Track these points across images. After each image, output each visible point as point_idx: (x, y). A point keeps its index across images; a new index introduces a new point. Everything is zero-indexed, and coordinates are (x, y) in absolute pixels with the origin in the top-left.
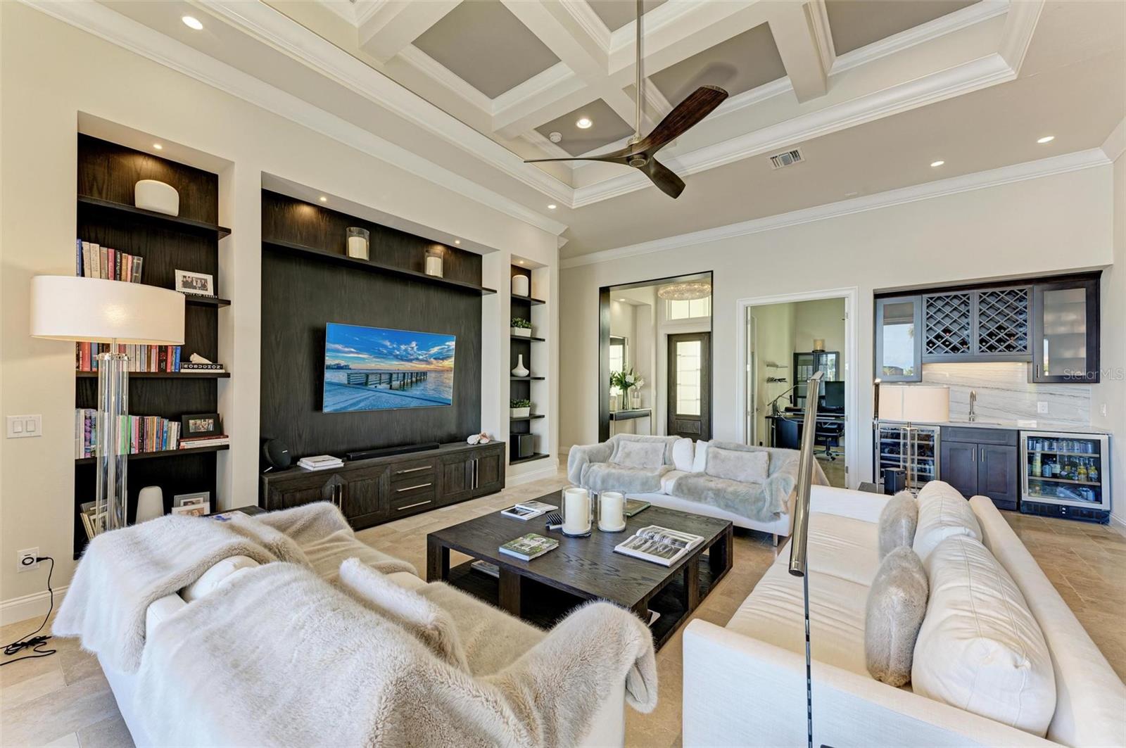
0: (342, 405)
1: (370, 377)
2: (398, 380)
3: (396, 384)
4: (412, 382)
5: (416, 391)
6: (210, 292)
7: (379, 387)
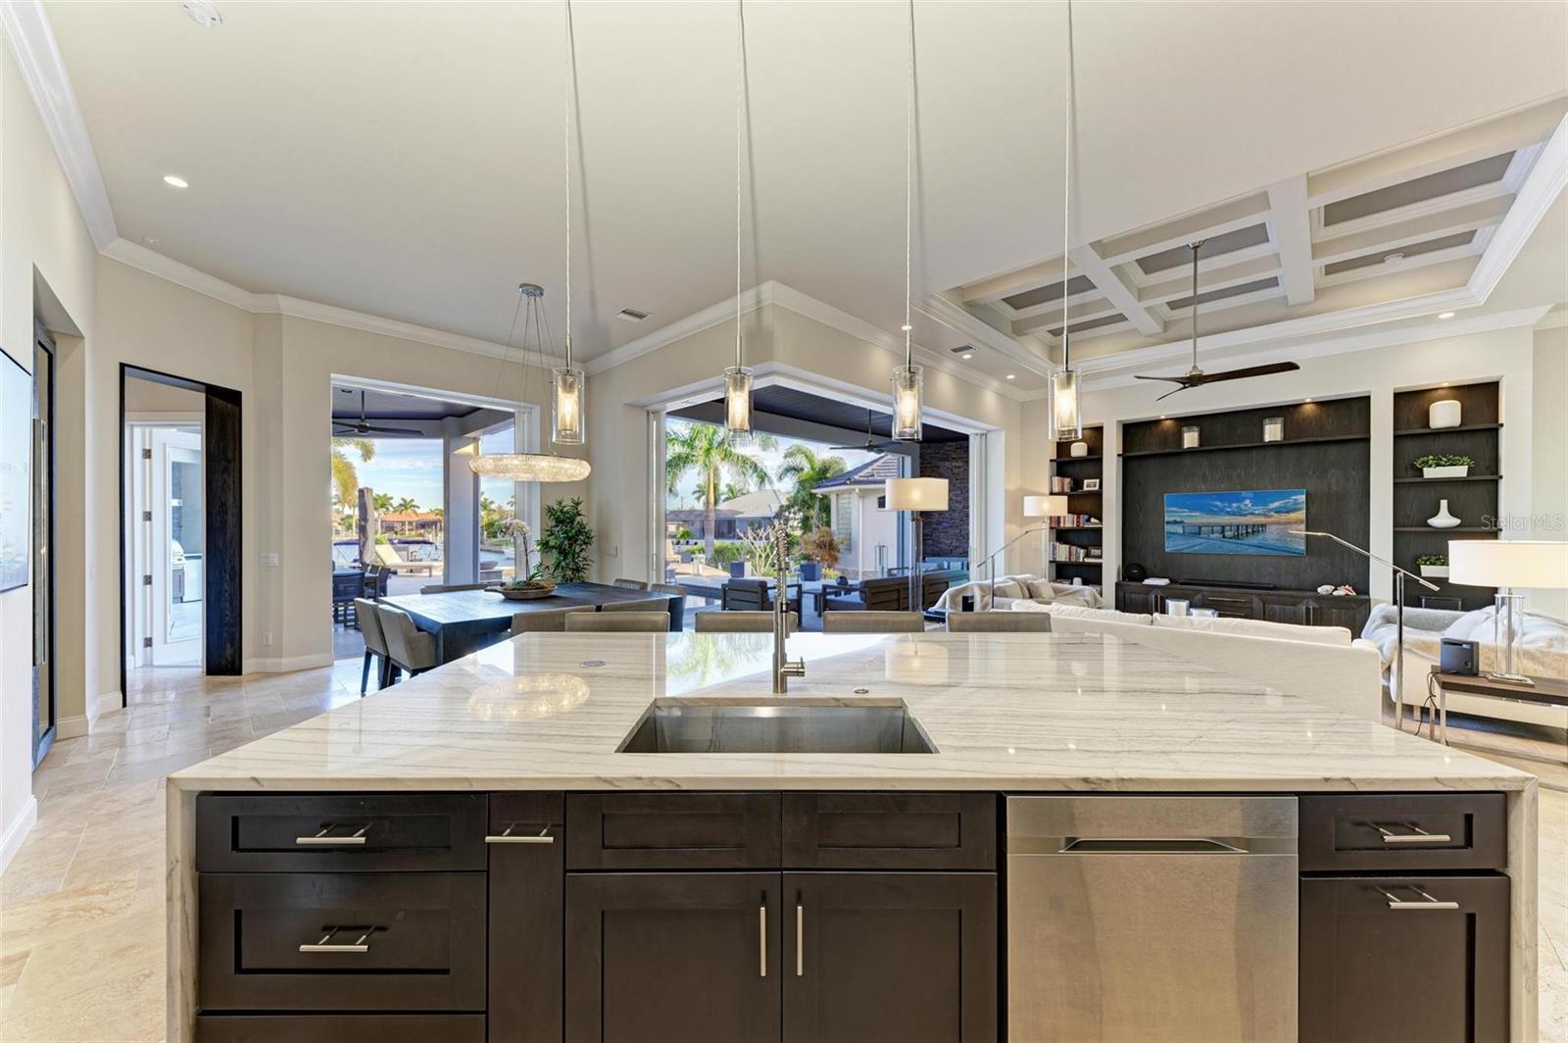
0: (1180, 547)
1: (1203, 529)
2: (1231, 530)
3: (1228, 534)
4: (1247, 533)
5: (1253, 540)
6: (1097, 488)
7: (1211, 536)
